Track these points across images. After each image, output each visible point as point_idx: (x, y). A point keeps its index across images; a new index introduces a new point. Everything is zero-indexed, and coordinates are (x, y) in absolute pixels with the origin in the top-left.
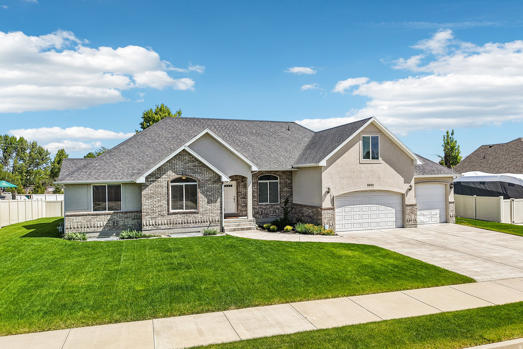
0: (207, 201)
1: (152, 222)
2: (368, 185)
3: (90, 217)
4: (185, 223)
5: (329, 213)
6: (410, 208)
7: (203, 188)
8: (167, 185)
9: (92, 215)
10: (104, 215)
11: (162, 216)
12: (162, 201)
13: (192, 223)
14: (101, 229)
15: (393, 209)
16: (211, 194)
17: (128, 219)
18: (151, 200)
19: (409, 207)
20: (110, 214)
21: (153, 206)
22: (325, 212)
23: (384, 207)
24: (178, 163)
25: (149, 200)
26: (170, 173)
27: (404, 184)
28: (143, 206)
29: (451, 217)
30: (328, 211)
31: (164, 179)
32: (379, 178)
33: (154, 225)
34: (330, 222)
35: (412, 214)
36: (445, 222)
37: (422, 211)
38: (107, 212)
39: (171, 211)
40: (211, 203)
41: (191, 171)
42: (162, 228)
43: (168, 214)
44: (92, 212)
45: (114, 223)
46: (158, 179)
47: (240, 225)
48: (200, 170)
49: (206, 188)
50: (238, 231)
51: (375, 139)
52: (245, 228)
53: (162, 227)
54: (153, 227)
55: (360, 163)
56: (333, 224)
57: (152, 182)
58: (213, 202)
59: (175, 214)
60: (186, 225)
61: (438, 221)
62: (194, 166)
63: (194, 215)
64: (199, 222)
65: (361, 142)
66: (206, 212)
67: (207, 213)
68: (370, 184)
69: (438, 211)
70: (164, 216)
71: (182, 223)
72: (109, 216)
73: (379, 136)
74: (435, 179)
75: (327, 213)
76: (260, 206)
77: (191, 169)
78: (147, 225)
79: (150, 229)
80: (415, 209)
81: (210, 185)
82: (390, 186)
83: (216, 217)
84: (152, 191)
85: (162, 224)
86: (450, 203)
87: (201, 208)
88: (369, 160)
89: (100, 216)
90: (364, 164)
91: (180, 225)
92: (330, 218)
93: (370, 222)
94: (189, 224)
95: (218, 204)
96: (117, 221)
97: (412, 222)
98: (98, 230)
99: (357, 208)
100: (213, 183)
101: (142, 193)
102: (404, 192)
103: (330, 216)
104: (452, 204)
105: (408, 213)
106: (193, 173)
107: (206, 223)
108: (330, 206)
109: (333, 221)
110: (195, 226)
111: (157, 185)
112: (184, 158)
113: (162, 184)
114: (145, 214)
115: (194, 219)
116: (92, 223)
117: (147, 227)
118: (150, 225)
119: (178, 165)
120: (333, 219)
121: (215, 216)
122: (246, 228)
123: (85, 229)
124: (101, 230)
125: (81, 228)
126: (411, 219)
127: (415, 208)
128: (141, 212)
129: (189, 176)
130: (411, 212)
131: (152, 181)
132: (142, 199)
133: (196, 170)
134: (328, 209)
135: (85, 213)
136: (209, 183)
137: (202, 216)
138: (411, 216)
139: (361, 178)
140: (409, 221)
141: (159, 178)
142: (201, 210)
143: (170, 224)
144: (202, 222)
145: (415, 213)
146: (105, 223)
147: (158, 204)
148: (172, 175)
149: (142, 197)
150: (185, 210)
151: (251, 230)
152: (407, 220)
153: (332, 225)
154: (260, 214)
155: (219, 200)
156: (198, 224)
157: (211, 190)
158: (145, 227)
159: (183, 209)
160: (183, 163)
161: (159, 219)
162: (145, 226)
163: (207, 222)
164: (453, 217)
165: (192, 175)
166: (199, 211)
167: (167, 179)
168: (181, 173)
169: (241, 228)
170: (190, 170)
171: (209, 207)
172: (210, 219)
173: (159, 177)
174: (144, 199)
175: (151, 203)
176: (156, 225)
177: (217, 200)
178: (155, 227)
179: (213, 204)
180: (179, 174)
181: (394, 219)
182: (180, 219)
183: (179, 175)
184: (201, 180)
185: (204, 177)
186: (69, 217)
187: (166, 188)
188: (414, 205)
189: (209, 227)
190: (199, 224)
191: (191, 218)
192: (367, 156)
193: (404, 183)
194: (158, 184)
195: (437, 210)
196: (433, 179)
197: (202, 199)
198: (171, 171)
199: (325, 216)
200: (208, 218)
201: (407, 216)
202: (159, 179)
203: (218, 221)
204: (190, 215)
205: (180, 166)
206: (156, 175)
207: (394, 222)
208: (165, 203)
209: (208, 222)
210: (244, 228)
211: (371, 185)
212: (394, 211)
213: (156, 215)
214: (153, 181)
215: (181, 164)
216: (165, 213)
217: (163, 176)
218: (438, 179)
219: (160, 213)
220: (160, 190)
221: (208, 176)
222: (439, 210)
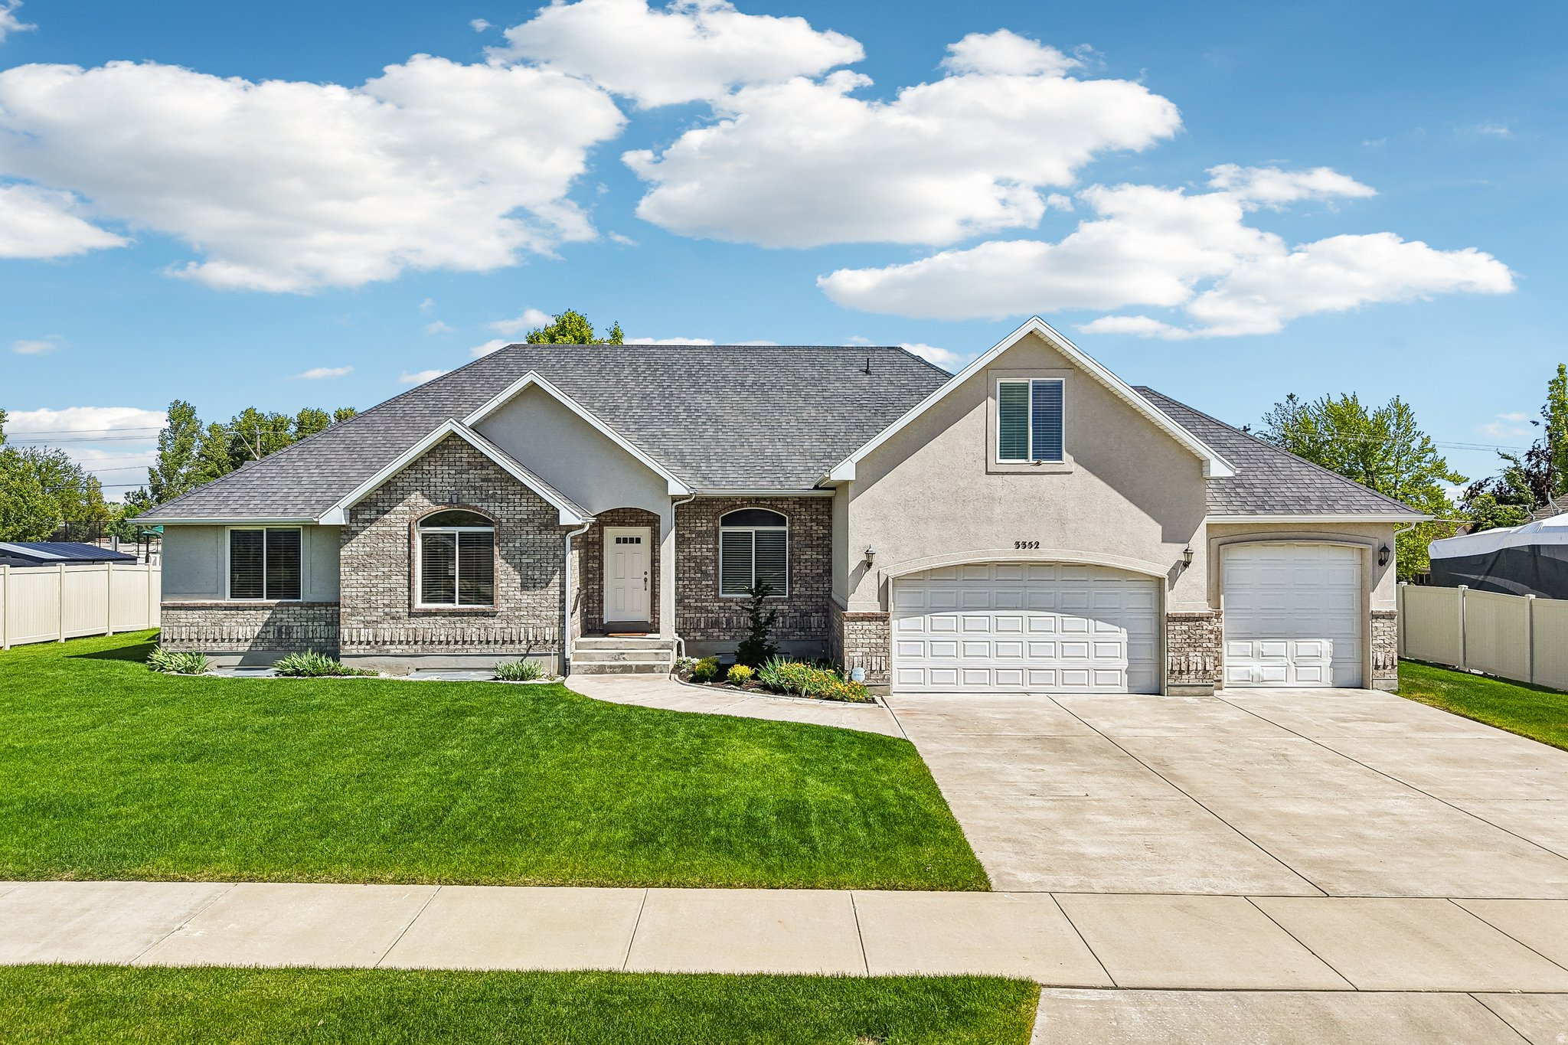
0: (520, 581)
1: (367, 634)
2: (1017, 543)
3: (220, 612)
4: (456, 642)
5: (870, 631)
6: (1183, 628)
7: (511, 545)
8: (407, 533)
9: (226, 608)
10: (255, 608)
11: (393, 618)
12: (394, 577)
13: (476, 643)
14: (244, 647)
15: (1119, 630)
16: (532, 561)
17: (315, 624)
18: (365, 574)
19: (1178, 623)
20: (269, 608)
21: (368, 590)
22: (855, 627)
23: (1086, 620)
24: (438, 472)
25: (359, 573)
26: (416, 498)
27: (1164, 544)
28: (342, 590)
29: (1377, 667)
30: (866, 625)
31: (401, 516)
32: (1062, 522)
33: (373, 643)
34: (874, 659)
35: (1192, 649)
36: (1355, 682)
37: (1257, 643)
38: (265, 601)
39: (419, 605)
40: (534, 587)
41: (475, 494)
42: (392, 652)
43: (410, 613)
44: (228, 600)
45: (280, 631)
46: (384, 514)
47: (624, 656)
48: (501, 490)
49: (517, 545)
50: (611, 673)
51: (1050, 394)
52: (634, 667)
53: (394, 649)
54: (368, 647)
55: (987, 473)
56: (883, 668)
57: (367, 524)
58: (538, 585)
59: (428, 614)
60: (460, 647)
61: (1327, 677)
62: (483, 480)
63: (483, 621)
64: (496, 642)
65: (993, 405)
66: (517, 613)
67: (519, 617)
68: (1024, 543)
69: (1326, 645)
70: (399, 618)
71: (448, 643)
72: (267, 612)
73: (1063, 379)
74: (1312, 528)
75: (862, 632)
77: (475, 488)
78: (352, 643)
79: (362, 652)
80: (1203, 632)
81: (531, 537)
82: (1106, 550)
83: (547, 629)
84: (368, 549)
85: (392, 643)
86: (1376, 616)
87: (503, 601)
88: (1023, 461)
89: (246, 612)
90: (1003, 474)
91: (441, 647)
92: (874, 646)
93: (1026, 668)
94: (468, 647)
95: (554, 591)
96: (288, 627)
97: (1193, 677)
98: (241, 649)
99: (979, 619)
100: (540, 531)
101: (342, 553)
102: (1162, 571)
103: (872, 641)
104: (1383, 621)
105: (1177, 646)
106: (482, 500)
107: (518, 646)
108: (876, 609)
109: (883, 658)
110: (485, 652)
111: (382, 533)
112: (457, 455)
113: (395, 529)
114: (349, 610)
115: (482, 631)
116: (225, 628)
117: (353, 647)
118: (360, 643)
119: (439, 476)
120: (882, 650)
121: (544, 625)
122: (637, 666)
123: (208, 644)
124: (247, 649)
125: (199, 640)
126: (1189, 666)
127: (1205, 627)
128: (338, 604)
129: (469, 507)
130: (1188, 641)
131: (366, 521)
132: (342, 569)
133: (490, 492)
134: (867, 619)
135: (208, 602)
136: (526, 529)
137: (505, 626)
138: (1187, 657)
139: (990, 520)
140: (1181, 672)
141: (385, 512)
142: (502, 606)
143: (416, 643)
144: (504, 642)
145: (1204, 645)
146: (257, 630)
147: (382, 586)
148: (420, 504)
149: (342, 565)
150: (459, 604)
151: (653, 672)
152: (1170, 668)
153: (878, 669)
154: (724, 629)
155: (556, 579)
156: (493, 646)
157: (533, 549)
158: (347, 647)
159: (454, 602)
160: (453, 472)
161: (385, 626)
162: (349, 643)
163: (520, 642)
164: (1390, 667)
165: (480, 504)
166: (496, 610)
167: (407, 517)
168: (447, 500)
169: (621, 666)
170: (473, 492)
171: (526, 598)
172: (530, 635)
173: (386, 509)
174: (347, 569)
175: (364, 582)
176: (377, 642)
177: (550, 580)
178: (373, 648)
179: (537, 592)
180: (440, 501)
181: (1124, 664)
182: (439, 629)
183: (443, 504)
184: (504, 520)
185: (514, 512)
186: (170, 612)
187: (406, 541)
188: (1202, 619)
189: (525, 656)
190: (498, 646)
191: (473, 629)
192: (1012, 446)
193: (1163, 542)
194: (384, 529)
195: (1323, 641)
196: (1301, 528)
197: (505, 577)
198: (418, 493)
199: (856, 641)
200: (522, 630)
201: (1170, 654)
202: (386, 516)
203: (554, 642)
204: (472, 619)
205: (443, 477)
206: (380, 504)
207: (1123, 672)
208: (401, 581)
209: (524, 642)
210: (631, 666)
211: (1030, 543)
212: (1123, 635)
213: (377, 614)
214: (371, 521)
215: (449, 474)
216: (402, 610)
217: (398, 508)
218: (1324, 529)
219: (387, 610)
220: (388, 545)
221: (523, 509)
222: (1332, 640)
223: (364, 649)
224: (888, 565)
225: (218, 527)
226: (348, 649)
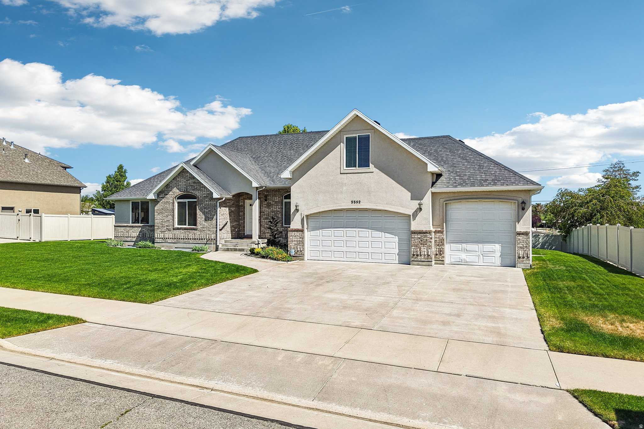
0: (204, 218)
1: (162, 235)
2: (352, 201)
3: (128, 228)
4: (186, 239)
5: (297, 236)
6: (418, 236)
7: (201, 205)
8: (172, 201)
9: (130, 227)
10: (137, 227)
11: (169, 230)
12: (169, 216)
13: (192, 239)
14: (134, 239)
15: (394, 237)
16: (208, 211)
17: (152, 232)
18: (161, 215)
19: (416, 234)
20: (140, 227)
21: (162, 221)
22: (292, 234)
23: (381, 233)
24: (181, 181)
25: (160, 215)
26: (175, 190)
27: (412, 201)
28: (155, 220)
29: (519, 258)
30: (296, 233)
31: (171, 196)
32: (369, 192)
33: (163, 238)
34: (299, 246)
35: (422, 245)
36: (512, 265)
37: (464, 245)
38: (140, 225)
39: (176, 226)
40: (208, 220)
41: (191, 188)
42: (169, 242)
43: (173, 228)
44: (131, 224)
45: (143, 234)
46: (166, 195)
47: (237, 245)
48: (199, 186)
49: (204, 205)
50: (231, 251)
51: (365, 141)
52: (238, 249)
53: (169, 241)
54: (162, 240)
55: (341, 174)
56: (302, 250)
57: (162, 199)
58: (209, 219)
59: (178, 229)
60: (187, 240)
61: (498, 261)
62: (194, 183)
63: (194, 232)
64: (197, 239)
65: (343, 146)
66: (203, 229)
67: (204, 231)
68: (355, 201)
69: (497, 247)
70: (171, 230)
71: (184, 239)
72: (140, 228)
73: (370, 134)
74: (489, 194)
75: (295, 236)
76: (283, 229)
77: (191, 186)
78: (158, 238)
79: (160, 241)
80: (427, 238)
81: (207, 202)
82: (387, 204)
83: (212, 235)
84: (162, 207)
85: (169, 238)
86: (519, 234)
87: (199, 225)
88: (355, 168)
89: (135, 228)
90: (347, 173)
91: (182, 240)
92: (299, 241)
93: (357, 252)
94: (190, 240)
95: (214, 222)
96: (145, 233)
97: (423, 257)
98: (133, 240)
99: (340, 232)
100: (210, 200)
101: (155, 209)
102: (410, 212)
103: (298, 239)
104: (523, 236)
105: (416, 244)
106: (193, 190)
107: (204, 241)
108: (300, 228)
109: (302, 246)
110: (194, 242)
111: (166, 202)
112: (186, 175)
113: (169, 200)
114: (157, 227)
115: (193, 235)
116: (129, 233)
117: (158, 240)
118: (160, 238)
119: (181, 182)
120: (301, 243)
121: (211, 233)
122: (239, 249)
123: (125, 238)
124: (135, 240)
125: (123, 237)
126: (421, 253)
127: (428, 237)
128: (154, 226)
129: (189, 192)
130: (421, 242)
131: (161, 197)
132: (155, 214)
133: (196, 187)
134: (296, 231)
135: (125, 225)
136: (206, 200)
137: (200, 233)
138: (420, 249)
139: (342, 192)
140: (417, 255)
141: (167, 195)
142: (199, 226)
143: (175, 239)
144: (200, 239)
145: (428, 244)
146: (138, 234)
147: (166, 219)
148: (176, 192)
149: (155, 212)
150: (188, 226)
151: (244, 251)
152: (412, 253)
153: (300, 250)
155: (215, 217)
156: (196, 240)
157: (208, 207)
158: (156, 240)
159: (186, 225)
160: (185, 180)
161: (167, 233)
162: (157, 238)
163: (204, 239)
164: (526, 258)
165: (193, 191)
166: (197, 228)
167: (172, 196)
168: (183, 190)
169: (234, 249)
170: (191, 187)
171: (206, 224)
172: (207, 237)
173: (167, 193)
174: (156, 214)
175: (161, 218)
176: (164, 238)
177: (213, 217)
178: (163, 240)
179: (209, 222)
180: (182, 190)
181: (397, 251)
182: (181, 234)
183: (182, 191)
184: (200, 197)
185: (202, 194)
186: (116, 228)
187: (172, 204)
188: (427, 233)
189: (206, 244)
190: (198, 240)
191: (191, 235)
192: (350, 163)
193: (411, 200)
194: (166, 200)
195: (496, 245)
196: (483, 194)
197: (200, 216)
198: (176, 188)
199: (293, 239)
200: (205, 235)
201: (413, 247)
202: (167, 196)
203: (214, 239)
204: (191, 231)
205: (182, 182)
206: (165, 192)
207: (396, 255)
208: (171, 218)
209: (206, 239)
210: (237, 249)
211: (357, 201)
212: (396, 239)
213: (164, 229)
214: (163, 198)
215: (184, 181)
216: (171, 227)
217: (170, 193)
218: (494, 193)
219: (167, 227)
220: (167, 205)
221: (205, 193)
222: (501, 245)
223: (161, 240)
224: (305, 210)
225: (128, 201)
226: (157, 240)
